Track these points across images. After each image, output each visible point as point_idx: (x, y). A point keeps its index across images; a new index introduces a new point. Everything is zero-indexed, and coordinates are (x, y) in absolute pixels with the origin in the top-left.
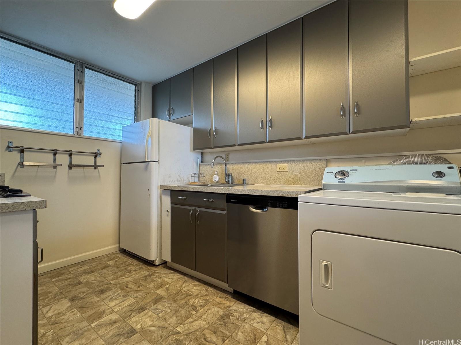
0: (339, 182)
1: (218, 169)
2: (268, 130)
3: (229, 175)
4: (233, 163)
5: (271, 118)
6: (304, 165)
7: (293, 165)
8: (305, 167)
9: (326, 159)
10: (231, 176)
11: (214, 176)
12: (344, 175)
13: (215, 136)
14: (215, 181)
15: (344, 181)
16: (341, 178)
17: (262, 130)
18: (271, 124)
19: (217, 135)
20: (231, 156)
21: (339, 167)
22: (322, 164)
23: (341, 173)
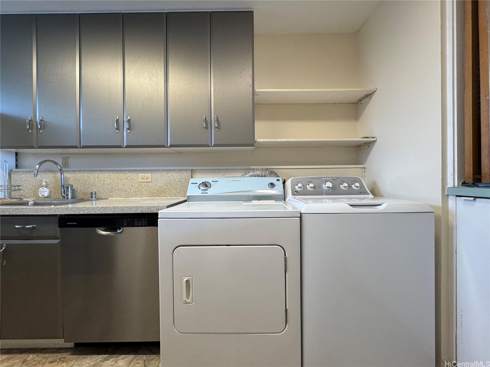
0: (202, 193)
1: (46, 178)
2: (125, 132)
3: (67, 188)
4: (74, 171)
5: (129, 118)
6: (169, 175)
7: (158, 175)
8: (171, 178)
9: (192, 170)
10: (71, 188)
11: (41, 188)
12: (207, 186)
13: (41, 131)
14: (43, 195)
15: (206, 192)
16: (204, 189)
17: (118, 131)
18: (130, 125)
19: (44, 129)
20: (72, 161)
21: (203, 178)
22: (187, 175)
23: (204, 184)
